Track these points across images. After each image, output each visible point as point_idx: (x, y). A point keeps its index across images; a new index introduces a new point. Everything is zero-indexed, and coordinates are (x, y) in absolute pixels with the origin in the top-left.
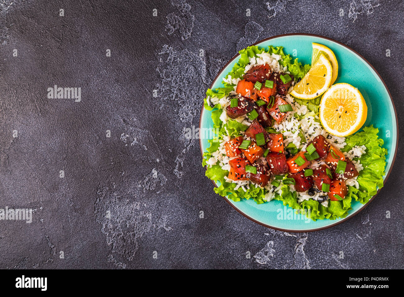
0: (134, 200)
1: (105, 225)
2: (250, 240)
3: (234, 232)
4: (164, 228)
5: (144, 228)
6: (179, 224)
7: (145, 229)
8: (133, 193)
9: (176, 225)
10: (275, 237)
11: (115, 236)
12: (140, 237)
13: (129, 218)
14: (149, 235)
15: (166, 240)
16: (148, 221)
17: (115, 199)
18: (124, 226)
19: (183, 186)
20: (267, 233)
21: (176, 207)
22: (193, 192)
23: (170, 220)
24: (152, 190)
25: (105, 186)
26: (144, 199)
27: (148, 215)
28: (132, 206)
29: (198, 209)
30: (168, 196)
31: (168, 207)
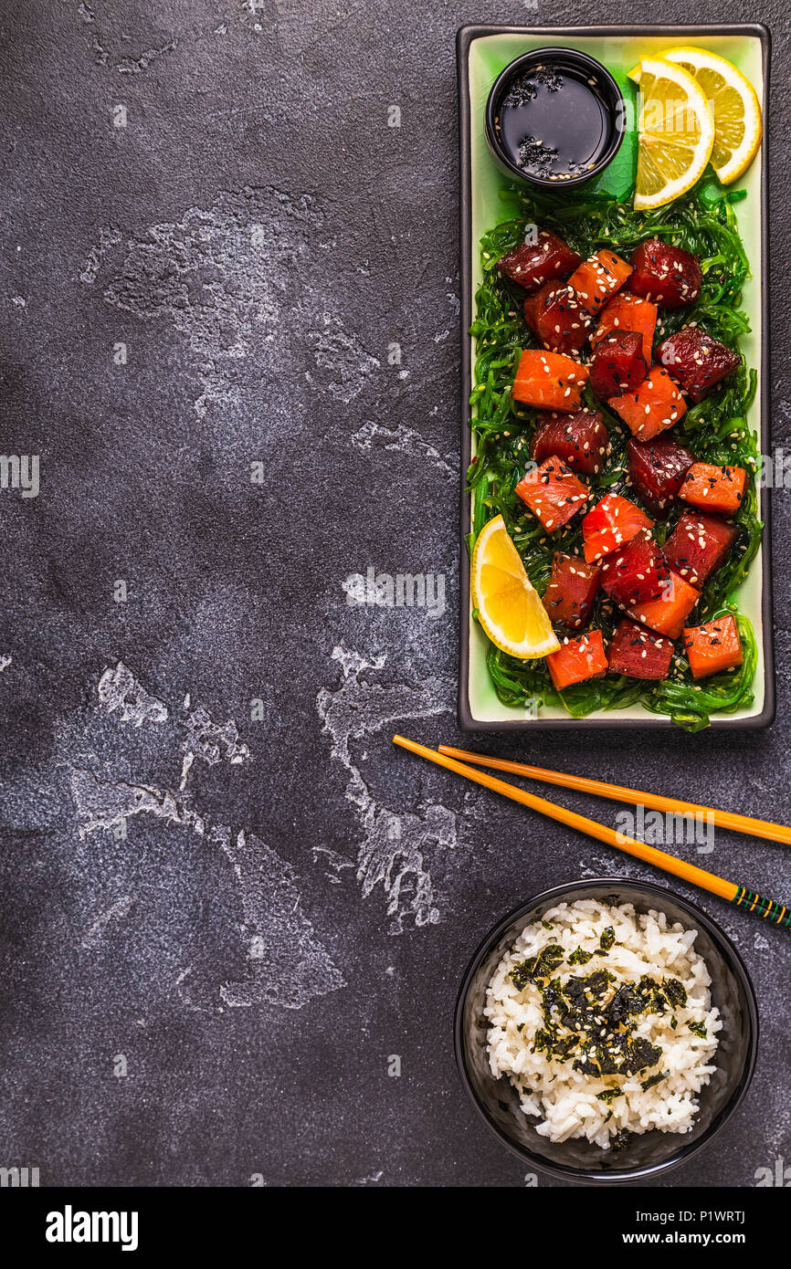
0: (284, 305)
1: (209, 220)
2: (168, 652)
3: (191, 605)
4: (201, 395)
5: (200, 334)
6: (216, 438)
7: (199, 338)
8: (306, 300)
9: (212, 433)
10: (180, 725)
11: (176, 248)
12: (175, 323)
13: (231, 290)
14: (180, 351)
15: (166, 402)
16: (221, 346)
17: (286, 248)
18: (206, 274)
19: (327, 450)
20: (191, 702)
21: (265, 431)
22: (310, 479)
23: (227, 414)
24: (316, 359)
25: (325, 216)
26: (287, 334)
27: (240, 347)
28: (267, 298)
29: (261, 497)
30: (297, 406)
31: (266, 405)
